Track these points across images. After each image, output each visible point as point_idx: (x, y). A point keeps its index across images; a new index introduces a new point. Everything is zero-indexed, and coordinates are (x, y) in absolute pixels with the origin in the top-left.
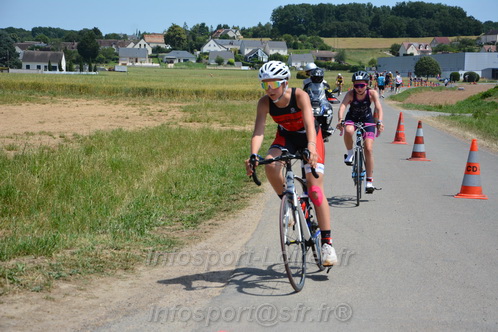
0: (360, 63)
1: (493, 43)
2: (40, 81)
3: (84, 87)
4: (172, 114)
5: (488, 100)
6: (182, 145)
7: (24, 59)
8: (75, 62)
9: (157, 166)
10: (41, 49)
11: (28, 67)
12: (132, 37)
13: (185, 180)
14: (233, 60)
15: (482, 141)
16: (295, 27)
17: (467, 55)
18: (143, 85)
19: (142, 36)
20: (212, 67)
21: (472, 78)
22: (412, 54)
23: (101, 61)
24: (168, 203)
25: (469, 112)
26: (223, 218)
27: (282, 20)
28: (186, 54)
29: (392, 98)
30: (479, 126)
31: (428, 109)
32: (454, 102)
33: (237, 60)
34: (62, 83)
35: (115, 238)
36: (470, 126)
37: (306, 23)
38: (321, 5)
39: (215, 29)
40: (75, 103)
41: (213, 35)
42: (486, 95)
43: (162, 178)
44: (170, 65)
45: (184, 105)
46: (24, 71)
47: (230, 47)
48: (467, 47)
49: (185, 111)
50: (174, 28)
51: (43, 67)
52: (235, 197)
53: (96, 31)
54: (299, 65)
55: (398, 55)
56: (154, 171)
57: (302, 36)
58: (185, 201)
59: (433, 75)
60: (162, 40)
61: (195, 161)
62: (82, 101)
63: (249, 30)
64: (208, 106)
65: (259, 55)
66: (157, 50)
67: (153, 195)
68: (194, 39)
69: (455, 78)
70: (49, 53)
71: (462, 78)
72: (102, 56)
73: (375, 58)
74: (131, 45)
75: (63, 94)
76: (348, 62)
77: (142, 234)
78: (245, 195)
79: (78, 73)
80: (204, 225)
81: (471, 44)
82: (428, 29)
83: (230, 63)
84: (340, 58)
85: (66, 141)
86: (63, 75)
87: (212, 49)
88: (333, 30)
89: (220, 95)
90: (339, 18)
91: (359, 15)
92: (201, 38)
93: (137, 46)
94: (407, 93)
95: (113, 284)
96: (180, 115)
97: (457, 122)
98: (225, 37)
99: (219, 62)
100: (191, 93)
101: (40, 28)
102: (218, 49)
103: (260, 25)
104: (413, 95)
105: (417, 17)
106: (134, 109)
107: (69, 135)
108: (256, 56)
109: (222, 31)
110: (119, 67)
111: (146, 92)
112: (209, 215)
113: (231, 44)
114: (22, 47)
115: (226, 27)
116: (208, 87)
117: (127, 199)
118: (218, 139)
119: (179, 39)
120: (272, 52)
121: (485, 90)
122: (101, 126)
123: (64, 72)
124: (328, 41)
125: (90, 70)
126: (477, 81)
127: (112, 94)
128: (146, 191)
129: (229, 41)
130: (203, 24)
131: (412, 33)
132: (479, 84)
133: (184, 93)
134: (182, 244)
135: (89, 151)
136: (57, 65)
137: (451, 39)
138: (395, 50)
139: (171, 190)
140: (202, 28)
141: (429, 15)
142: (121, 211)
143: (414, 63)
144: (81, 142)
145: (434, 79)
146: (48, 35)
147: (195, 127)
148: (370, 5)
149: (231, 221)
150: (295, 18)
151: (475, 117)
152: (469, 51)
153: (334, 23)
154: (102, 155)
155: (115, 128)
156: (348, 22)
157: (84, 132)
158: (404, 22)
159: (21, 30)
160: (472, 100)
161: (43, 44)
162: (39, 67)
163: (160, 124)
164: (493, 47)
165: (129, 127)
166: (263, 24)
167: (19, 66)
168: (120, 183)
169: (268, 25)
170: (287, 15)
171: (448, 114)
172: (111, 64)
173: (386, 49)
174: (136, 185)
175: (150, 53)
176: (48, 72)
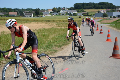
0: (91, 14)
1: (119, 10)
2: (28, 19)
3: (37, 20)
4: (54, 25)
5: (118, 22)
6: (57, 31)
7: (25, 15)
8: (35, 15)
9: (52, 35)
10: (28, 13)
11: (26, 16)
12: (46, 10)
13: (58, 38)
14: (66, 14)
15: (117, 30)
16: (78, 8)
17: (113, 13)
18: (48, 19)
19: (48, 10)
20: (62, 16)
21: (114, 17)
22: (102, 13)
23: (40, 15)
24: (55, 43)
25: (114, 24)
26: (66, 46)
27: (76, 6)
28: (56, 13)
29: (98, 21)
30: (116, 27)
31: (106, 24)
32: (111, 22)
33: (67, 14)
34: (33, 19)
35: (45, 50)
36: (114, 27)
37: (81, 7)
38: (83, 3)
39: (62, 8)
40: (35, 23)
41: (62, 9)
42: (117, 21)
43: (53, 38)
44: (53, 15)
45: (57, 23)
46: (25, 17)
47: (65, 12)
48: (113, 11)
49: (57, 25)
50: (54, 8)
51: (29, 16)
52: (68, 42)
53: (39, 9)
54: (79, 15)
55: (99, 13)
56: (51, 36)
57: (80, 9)
58: (58, 42)
59: (106, 17)
60: (52, 10)
61: (59, 34)
62: (37, 23)
63: (69, 8)
64: (61, 23)
65: (71, 13)
66: (51, 12)
67: (52, 41)
68: (58, 10)
69: (111, 17)
70: (30, 13)
71: (112, 17)
72: (40, 14)
73: (95, 13)
74: (46, 12)
75: (33, 21)
76: (89, 14)
77: (50, 49)
78: (70, 41)
79: (35, 17)
80: (62, 47)
81: (114, 10)
82: (105, 7)
83: (65, 15)
84: (87, 14)
85: (34, 31)
86: (33, 18)
87: (62, 12)
88: (86, 8)
89: (64, 21)
90: (87, 6)
91: (91, 5)
92: (60, 10)
93: (47, 12)
94: (101, 21)
95: (45, 59)
96: (56, 25)
97: (112, 26)
98: (64, 10)
99: (63, 15)
100: (58, 21)
101: (28, 9)
102: (63, 12)
103: (71, 7)
104: (102, 21)
105: (103, 5)
106: (47, 24)
107: (34, 30)
108: (70, 13)
109: (64, 9)
110: (43, 16)
111: (49, 21)
112: (63, 45)
113: (66, 11)
114: (25, 12)
115: (64, 8)
116: (61, 20)
117: (47, 42)
118: (64, 30)
119: (55, 10)
120: (74, 13)
121: (117, 20)
122: (40, 28)
123: (33, 17)
124: (85, 10)
125: (38, 17)
126: (115, 18)
127: (42, 21)
128: (50, 40)
129: (65, 10)
130: (60, 7)
131: (102, 8)
132: (116, 18)
133: (56, 21)
134: (58, 51)
135: (38, 33)
136: (31, 16)
137: (110, 9)
138: (99, 12)
139: (55, 40)
140: (60, 8)
141: (106, 5)
142: (45, 44)
143: (102, 14)
144: (37, 31)
145: (106, 18)
146: (30, 10)
147: (59, 28)
148: (93, 3)
149: (67, 46)
150: (78, 6)
151: (115, 25)
152: (114, 12)
153: (86, 7)
154: (41, 33)
155: (43, 28)
156: (89, 6)
157: (37, 29)
158: (100, 6)
159: (24, 9)
160: (114, 22)
161: (29, 12)
162: (28, 16)
163: (52, 27)
164: (118, 11)
165: (46, 28)
166: (72, 7)
167: (24, 16)
168: (45, 39)
169: (73, 7)
170: (77, 5)
171: (110, 25)
172: (42, 15)
173: (97, 12)
174: (48, 39)
175: (49, 13)
176: (30, 17)
